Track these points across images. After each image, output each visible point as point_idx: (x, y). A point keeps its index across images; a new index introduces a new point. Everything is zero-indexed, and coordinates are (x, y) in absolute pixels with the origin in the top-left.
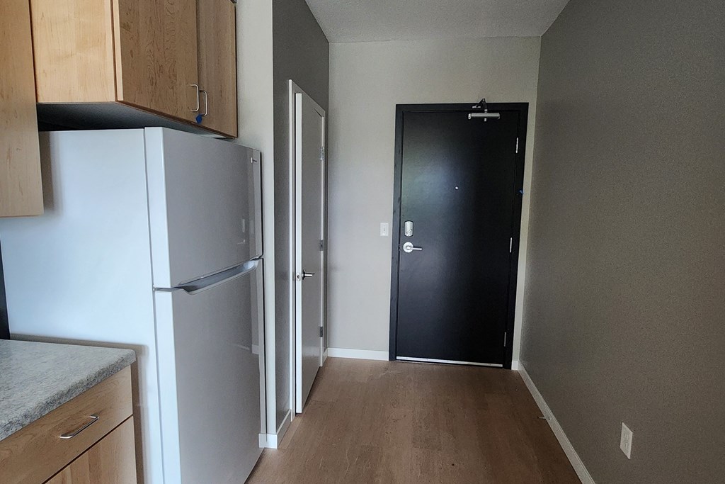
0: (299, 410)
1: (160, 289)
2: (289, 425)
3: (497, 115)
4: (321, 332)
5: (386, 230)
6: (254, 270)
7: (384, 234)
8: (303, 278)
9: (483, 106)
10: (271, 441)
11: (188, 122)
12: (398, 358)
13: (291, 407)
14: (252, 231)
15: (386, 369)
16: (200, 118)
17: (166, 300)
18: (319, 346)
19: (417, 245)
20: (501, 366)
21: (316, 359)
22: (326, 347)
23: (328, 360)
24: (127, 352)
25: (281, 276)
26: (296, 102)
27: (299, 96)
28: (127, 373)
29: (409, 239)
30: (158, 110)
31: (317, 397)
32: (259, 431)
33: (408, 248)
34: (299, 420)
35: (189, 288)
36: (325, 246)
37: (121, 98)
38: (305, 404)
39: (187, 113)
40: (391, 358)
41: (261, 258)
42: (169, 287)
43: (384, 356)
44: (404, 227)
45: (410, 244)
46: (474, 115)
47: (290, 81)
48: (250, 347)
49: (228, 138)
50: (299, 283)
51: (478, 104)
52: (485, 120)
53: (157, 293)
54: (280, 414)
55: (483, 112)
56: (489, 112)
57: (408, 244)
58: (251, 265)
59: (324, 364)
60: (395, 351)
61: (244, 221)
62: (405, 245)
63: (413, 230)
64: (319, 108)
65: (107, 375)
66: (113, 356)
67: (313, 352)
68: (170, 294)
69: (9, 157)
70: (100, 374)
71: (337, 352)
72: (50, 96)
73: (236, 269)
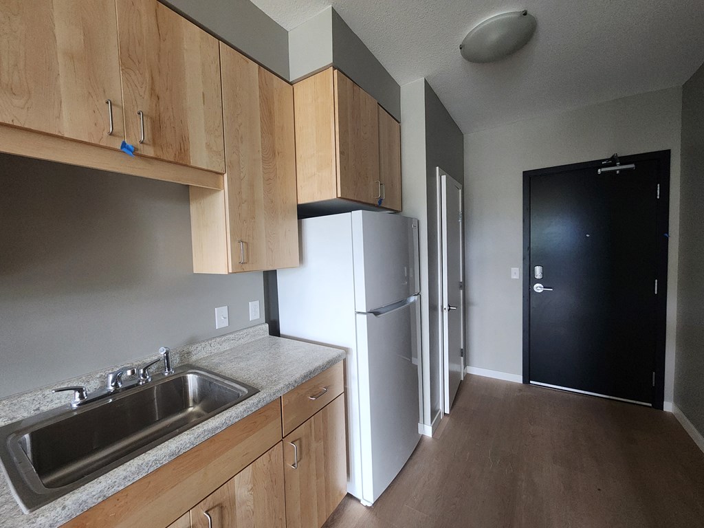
0: (447, 411)
1: (359, 313)
2: (439, 420)
3: (632, 166)
4: (462, 353)
5: (517, 273)
6: (414, 303)
7: (515, 277)
8: (449, 310)
9: (613, 160)
10: (427, 430)
11: (374, 205)
12: (531, 382)
13: (441, 407)
14: (411, 276)
15: (520, 390)
16: (380, 202)
17: (363, 319)
18: (460, 363)
19: (546, 286)
20: (650, 405)
21: (458, 374)
22: (465, 365)
23: (467, 376)
24: (341, 351)
25: (433, 308)
26: (442, 181)
27: (444, 177)
28: (341, 364)
29: (538, 281)
30: (358, 200)
31: (459, 404)
32: (418, 421)
33: (539, 288)
34: (447, 419)
35: (376, 313)
36: (463, 286)
37: (339, 196)
38: (451, 408)
39: (372, 199)
40: (524, 381)
41: (419, 294)
42: (365, 312)
43: (518, 379)
44: (534, 270)
45: (541, 285)
46: (603, 170)
47: (437, 168)
48: (411, 359)
49: (396, 212)
50: (446, 313)
51: (609, 160)
52: (618, 172)
53: (357, 315)
54: (434, 412)
55: (615, 165)
56: (621, 164)
57: (537, 285)
58: (412, 299)
59: (464, 378)
60: (527, 376)
61: (406, 268)
62: (535, 286)
63: (543, 273)
64: (456, 183)
65: (331, 363)
66: (334, 353)
67: (456, 368)
68: (365, 316)
69: (285, 235)
70: (328, 362)
71: (476, 370)
72: (304, 199)
73: (402, 302)
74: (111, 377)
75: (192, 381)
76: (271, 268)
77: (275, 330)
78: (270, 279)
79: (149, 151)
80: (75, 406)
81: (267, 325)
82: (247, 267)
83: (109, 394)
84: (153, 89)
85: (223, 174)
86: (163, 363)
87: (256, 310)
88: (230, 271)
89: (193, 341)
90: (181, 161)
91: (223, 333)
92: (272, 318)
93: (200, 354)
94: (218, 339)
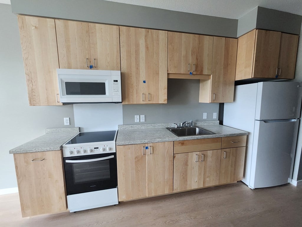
1: (256, 120)
11: (272, 78)
16: (277, 76)
17: (258, 123)
24: (246, 132)
28: (246, 136)
30: (263, 77)
35: (265, 121)
41: (299, 119)
58: (293, 120)
65: (241, 135)
66: (243, 132)
68: (259, 121)
69: (229, 92)
74: (182, 124)
75: (197, 129)
76: (222, 102)
77: (221, 123)
78: (222, 106)
79: (195, 73)
80: (176, 127)
81: (219, 121)
82: (215, 101)
83: (181, 127)
84: (197, 58)
85: (211, 75)
86: (191, 124)
87: (215, 116)
88: (210, 102)
89: (197, 121)
90: (201, 74)
91: (205, 120)
92: (221, 120)
93: (199, 124)
94: (204, 122)
